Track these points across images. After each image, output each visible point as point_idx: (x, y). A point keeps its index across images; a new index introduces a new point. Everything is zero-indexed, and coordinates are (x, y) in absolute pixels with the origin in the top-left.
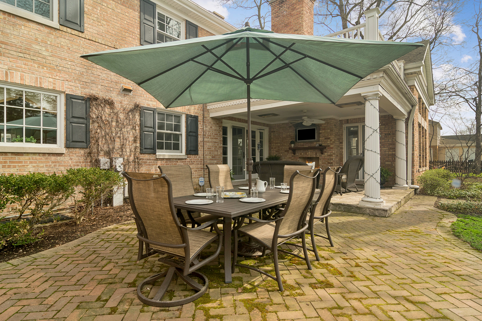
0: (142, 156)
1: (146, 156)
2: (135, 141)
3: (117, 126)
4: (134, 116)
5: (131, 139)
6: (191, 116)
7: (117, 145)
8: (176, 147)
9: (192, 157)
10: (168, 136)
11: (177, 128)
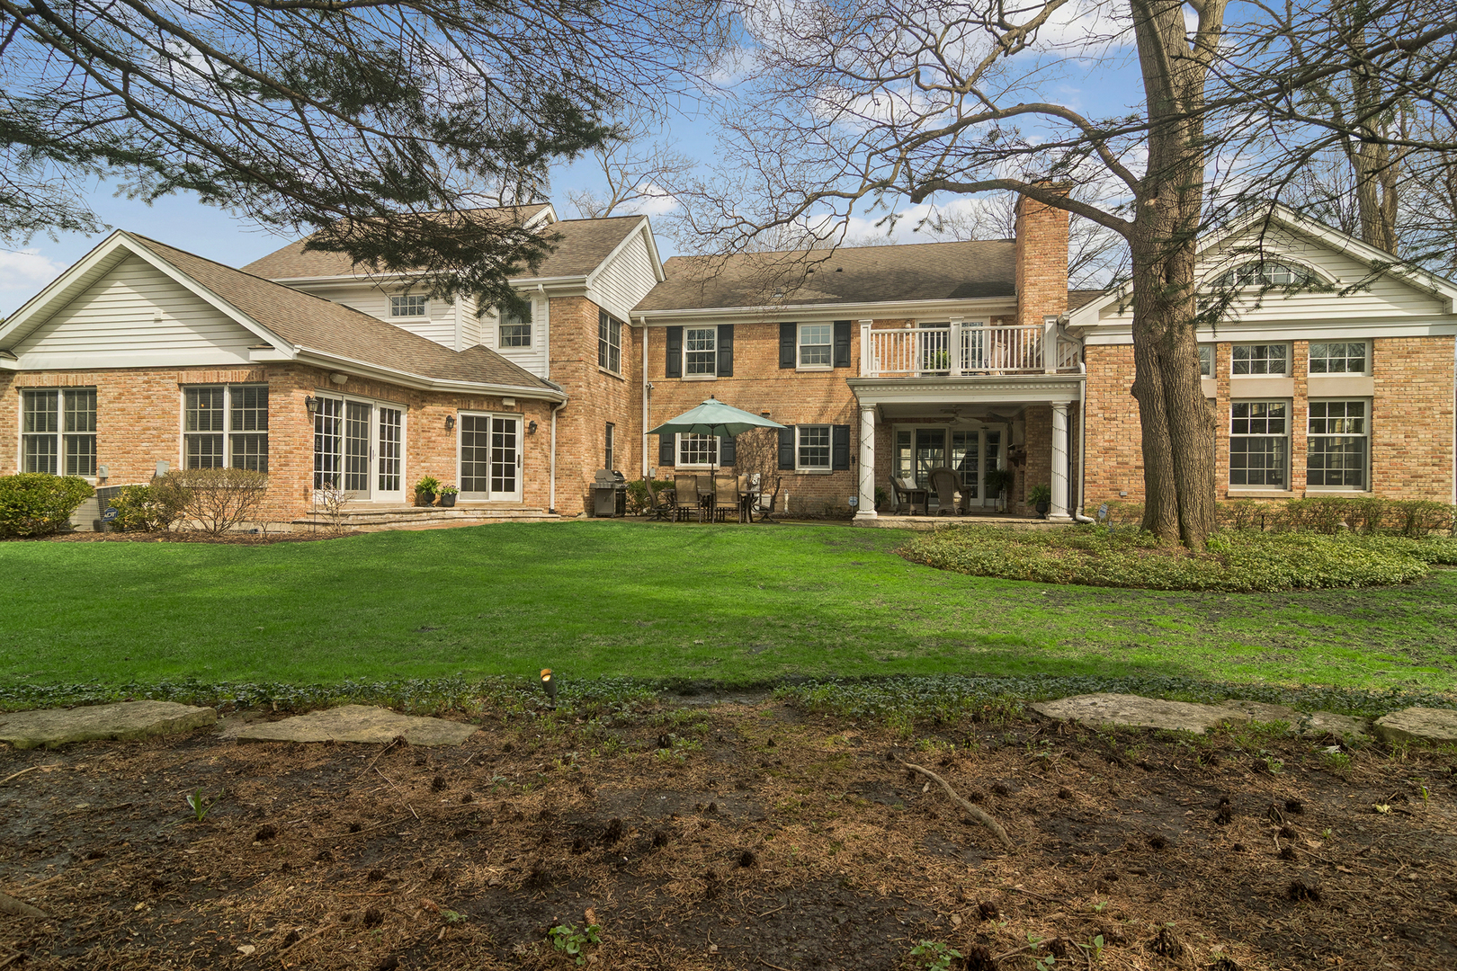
0: (780, 472)
1: (785, 472)
2: (773, 458)
3: (758, 446)
4: (773, 436)
5: (770, 456)
6: (840, 427)
7: (758, 462)
8: (825, 462)
9: (842, 472)
10: (814, 451)
11: (825, 441)
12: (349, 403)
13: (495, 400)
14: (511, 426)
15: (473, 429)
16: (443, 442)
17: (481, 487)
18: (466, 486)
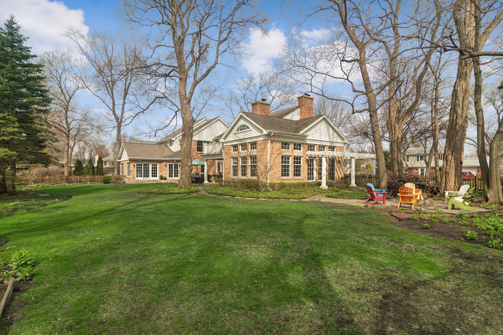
12: (144, 164)
13: (173, 161)
14: (177, 165)
15: (171, 166)
16: (166, 169)
17: (172, 176)
18: (170, 176)
